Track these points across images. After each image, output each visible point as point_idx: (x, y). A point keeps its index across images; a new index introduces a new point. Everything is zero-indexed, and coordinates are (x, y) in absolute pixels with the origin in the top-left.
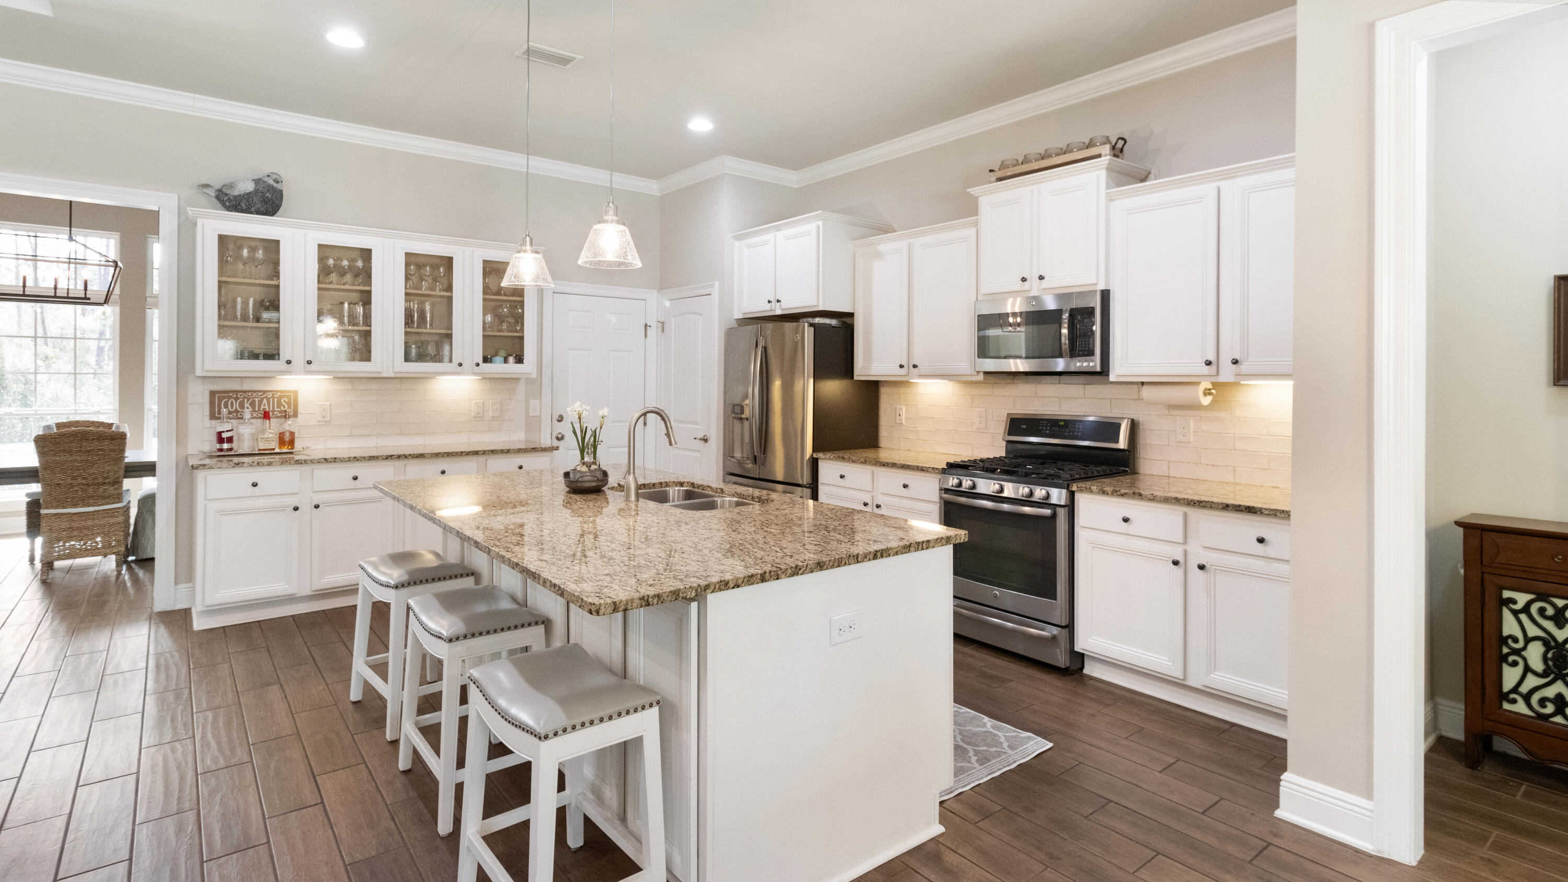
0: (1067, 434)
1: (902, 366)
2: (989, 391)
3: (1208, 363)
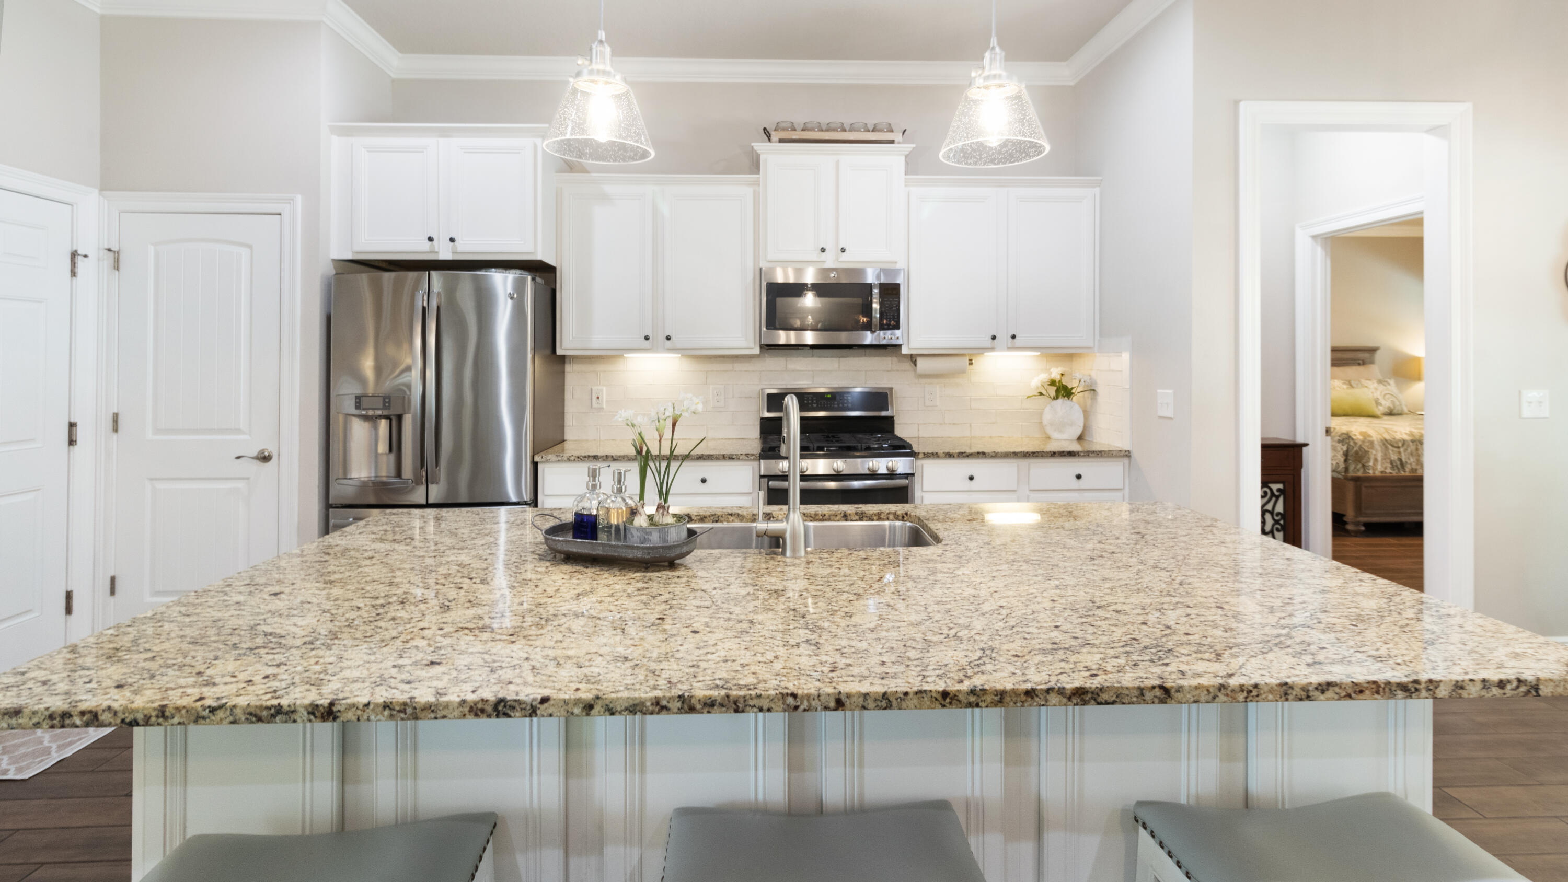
0: (836, 406)
1: (647, 338)
2: (728, 366)
3: (994, 338)
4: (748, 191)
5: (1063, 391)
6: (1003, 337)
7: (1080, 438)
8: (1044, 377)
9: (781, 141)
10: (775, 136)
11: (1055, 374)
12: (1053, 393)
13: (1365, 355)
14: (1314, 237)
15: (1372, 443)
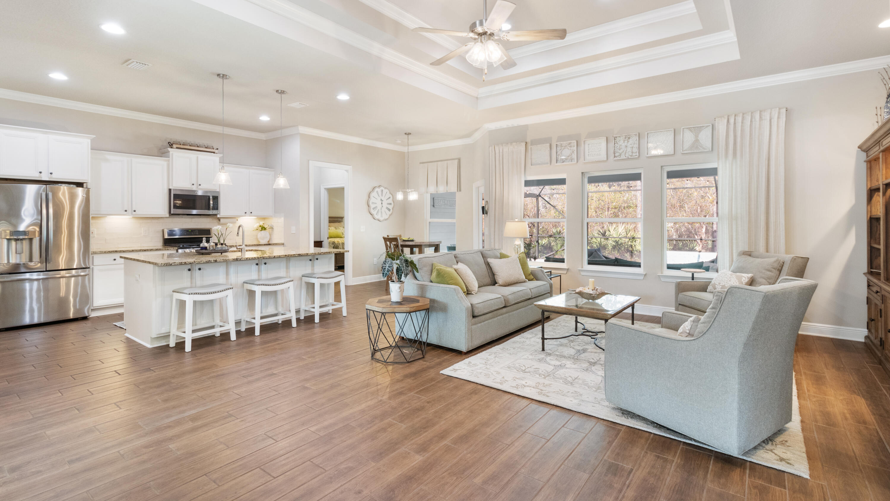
0: (193, 234)
1: (126, 211)
2: (149, 221)
3: (246, 213)
4: (165, 163)
5: (263, 228)
6: (248, 213)
7: (268, 242)
8: (258, 225)
9: (177, 148)
10: (174, 146)
11: (261, 223)
12: (260, 229)
13: (340, 219)
14: (325, 189)
15: (340, 244)
